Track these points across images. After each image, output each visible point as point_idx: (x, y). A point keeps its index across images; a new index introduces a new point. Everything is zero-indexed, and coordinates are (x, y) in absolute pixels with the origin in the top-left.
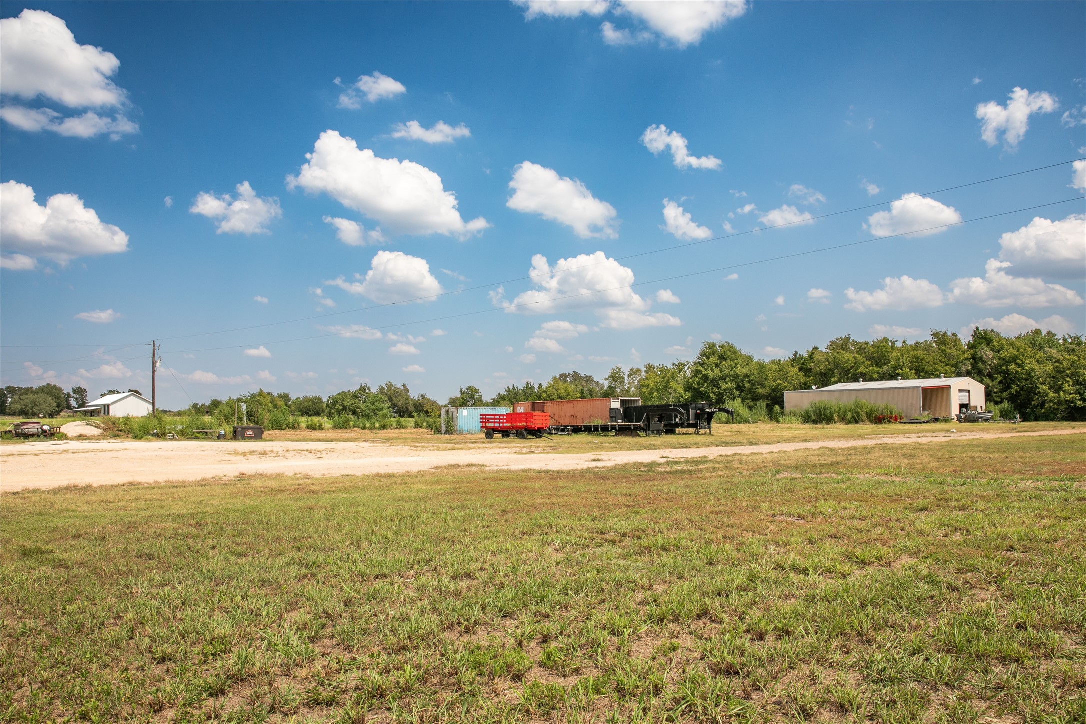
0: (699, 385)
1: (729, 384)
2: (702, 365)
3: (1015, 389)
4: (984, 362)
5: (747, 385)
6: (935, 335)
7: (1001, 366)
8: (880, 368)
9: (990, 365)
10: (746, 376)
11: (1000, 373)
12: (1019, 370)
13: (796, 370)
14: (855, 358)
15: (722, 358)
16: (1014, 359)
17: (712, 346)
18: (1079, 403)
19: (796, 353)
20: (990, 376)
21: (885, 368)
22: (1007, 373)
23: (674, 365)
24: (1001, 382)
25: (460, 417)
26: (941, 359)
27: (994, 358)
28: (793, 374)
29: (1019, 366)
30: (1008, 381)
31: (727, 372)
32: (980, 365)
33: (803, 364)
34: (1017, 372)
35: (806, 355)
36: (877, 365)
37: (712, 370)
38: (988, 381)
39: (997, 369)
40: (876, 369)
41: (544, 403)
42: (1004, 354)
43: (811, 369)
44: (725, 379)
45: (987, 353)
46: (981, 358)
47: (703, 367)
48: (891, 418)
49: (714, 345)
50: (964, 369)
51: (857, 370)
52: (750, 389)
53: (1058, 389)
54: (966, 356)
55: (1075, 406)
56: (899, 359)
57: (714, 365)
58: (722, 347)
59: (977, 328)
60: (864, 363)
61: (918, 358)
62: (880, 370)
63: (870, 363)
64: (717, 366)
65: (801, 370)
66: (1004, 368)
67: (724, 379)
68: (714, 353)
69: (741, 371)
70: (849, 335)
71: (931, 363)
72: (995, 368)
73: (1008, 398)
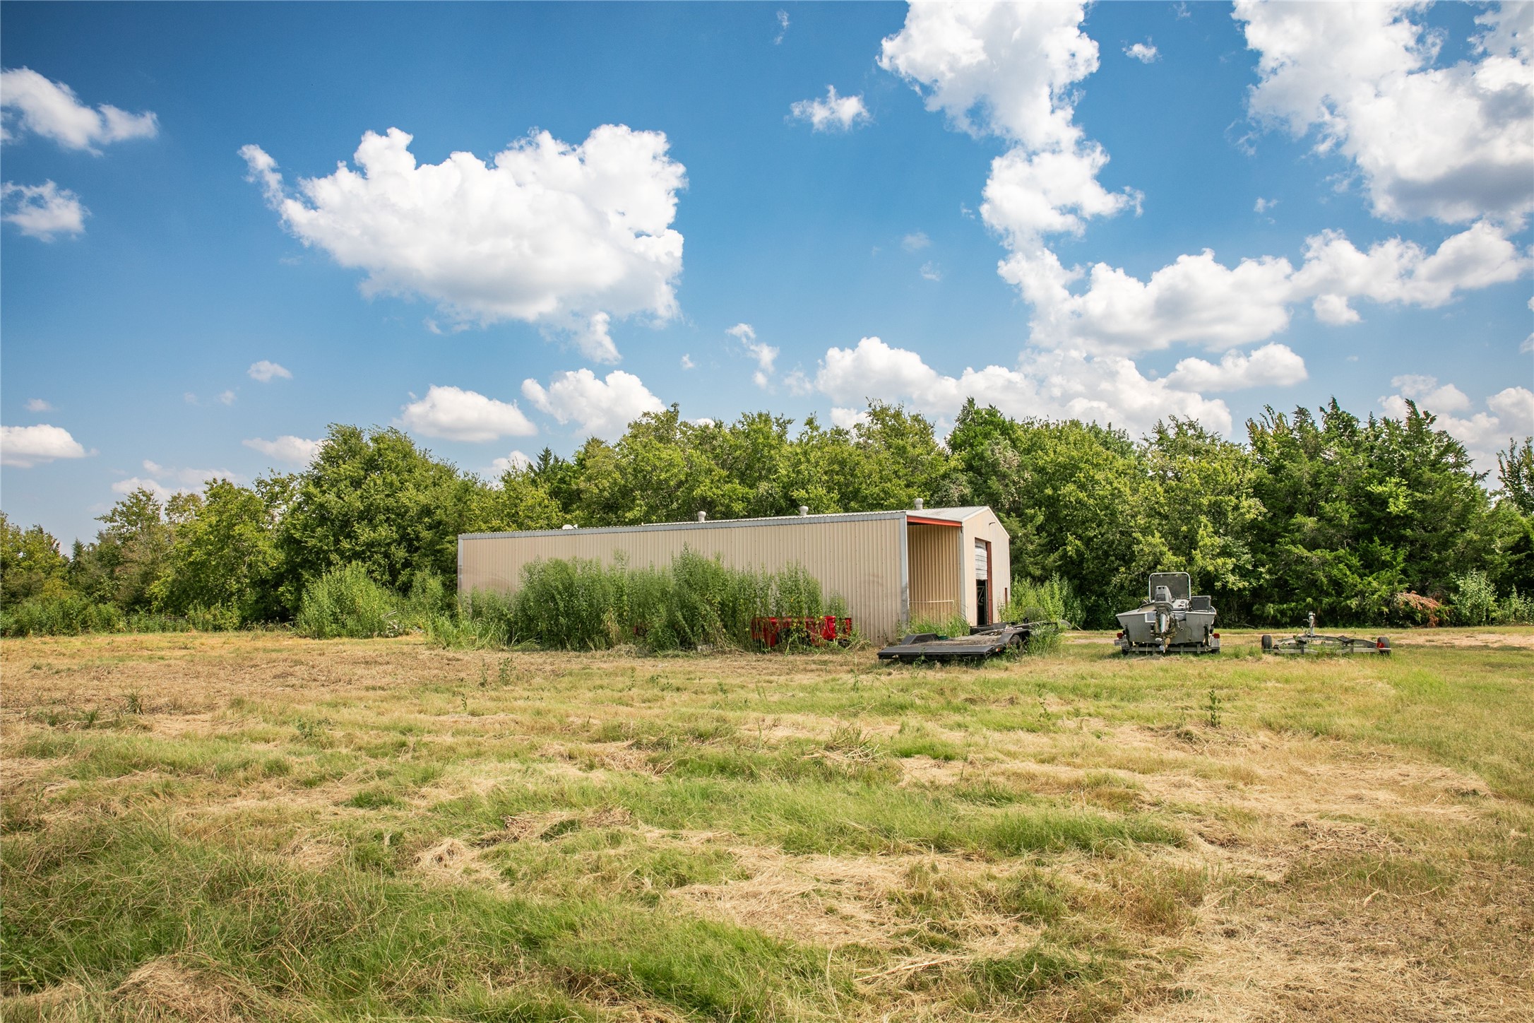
0: (305, 531)
2: (318, 481)
3: (1073, 545)
4: (1000, 476)
5: (426, 535)
6: (878, 415)
7: (1040, 486)
8: (751, 487)
9: (1014, 483)
10: (426, 511)
11: (1038, 504)
12: (1082, 495)
13: (542, 492)
14: (688, 459)
15: (371, 465)
16: (1067, 472)
17: (349, 437)
18: (1231, 578)
19: (547, 451)
21: (763, 487)
22: (1052, 504)
23: (261, 483)
24: (1040, 529)
26: (896, 467)
27: (1022, 467)
28: (530, 502)
29: (1082, 487)
30: (1058, 521)
31: (379, 499)
32: (994, 483)
33: (562, 480)
34: (1079, 501)
35: (571, 461)
36: (742, 482)
37: (341, 495)
38: (1014, 522)
39: (1032, 495)
40: (741, 490)
42: (1043, 459)
43: (579, 492)
44: (372, 518)
45: (1006, 456)
46: (994, 465)
47: (321, 487)
49: (355, 434)
50: (955, 493)
51: (691, 489)
52: (432, 543)
53: (1185, 544)
54: (953, 464)
55: (1224, 586)
56: (800, 462)
57: (347, 482)
58: (376, 440)
59: (972, 401)
60: (710, 471)
61: (842, 463)
62: (751, 493)
63: (725, 473)
64: (356, 483)
65: (555, 494)
66: (1049, 491)
67: (367, 516)
68: (353, 453)
69: (411, 498)
70: (674, 406)
71: (876, 477)
72: (1028, 492)
73: (1059, 569)
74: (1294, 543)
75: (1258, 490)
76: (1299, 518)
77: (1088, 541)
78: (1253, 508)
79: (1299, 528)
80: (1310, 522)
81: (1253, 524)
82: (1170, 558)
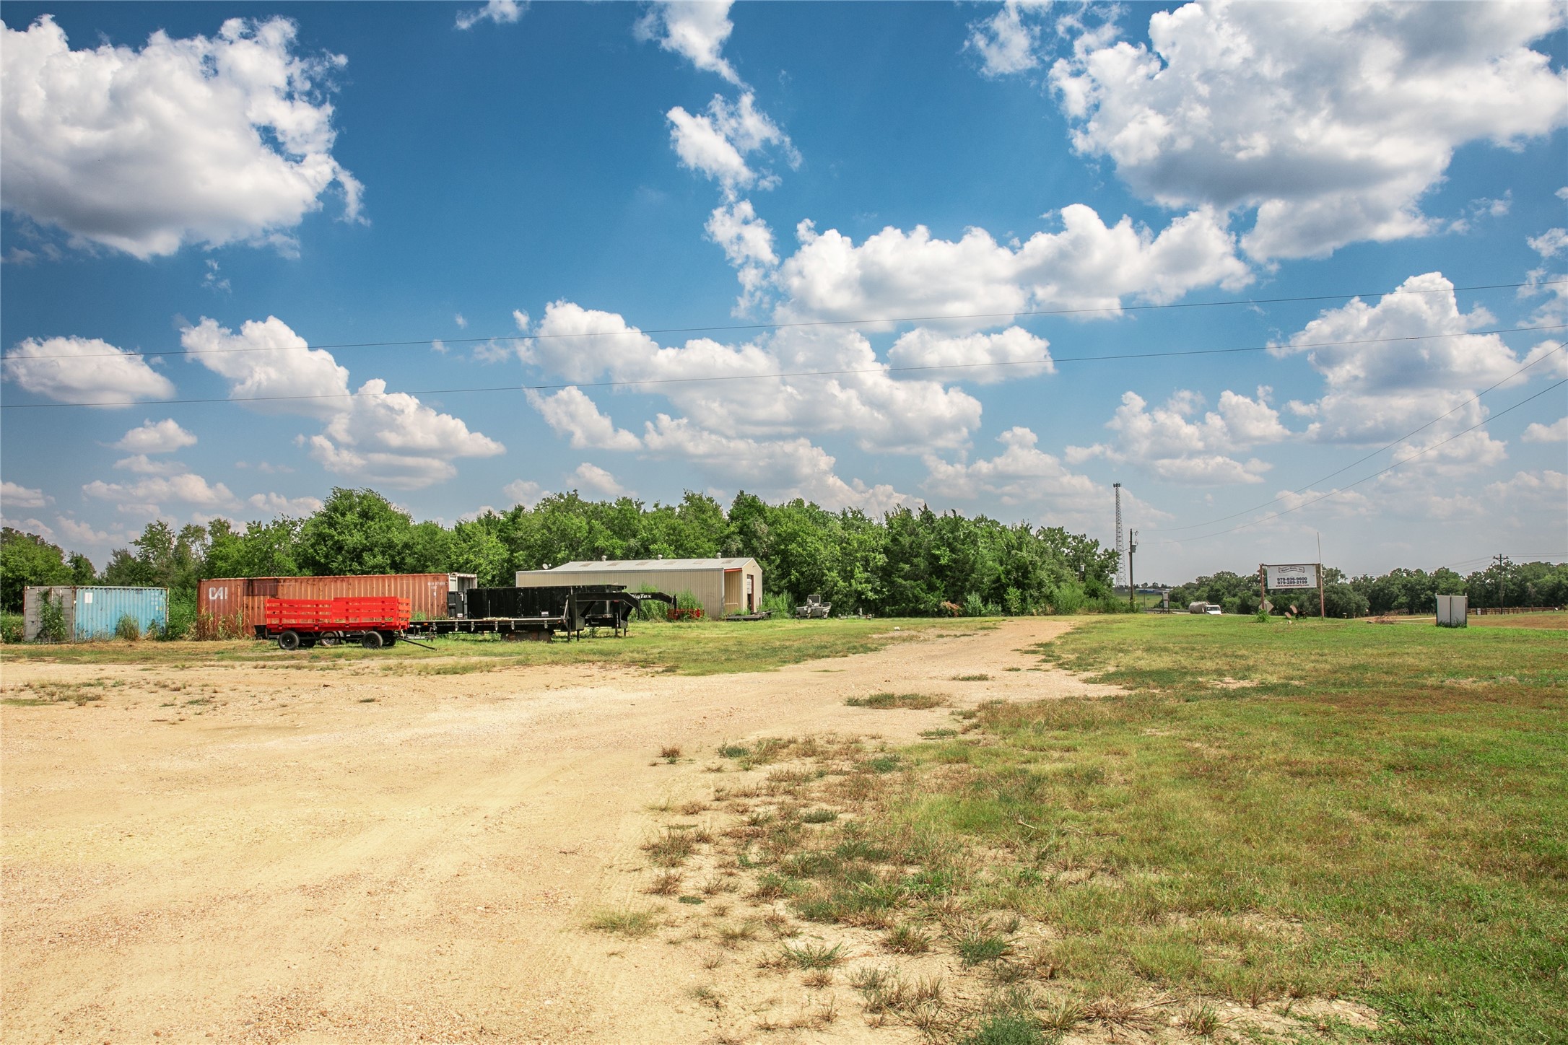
0: (326, 557)
1: (379, 558)
2: (332, 524)
3: (794, 575)
4: (759, 538)
6: (688, 499)
7: (778, 544)
8: (624, 540)
9: (765, 543)
10: (406, 546)
11: (777, 553)
12: (800, 550)
13: (493, 538)
15: (366, 515)
16: (792, 537)
17: (348, 495)
19: (488, 513)
20: (765, 557)
22: (785, 554)
23: (275, 523)
24: (777, 567)
25: (79, 607)
27: (769, 534)
28: (488, 544)
29: (800, 545)
30: (787, 563)
31: (376, 538)
32: (755, 543)
33: (504, 530)
34: (798, 553)
35: (505, 518)
36: (621, 539)
37: (351, 535)
38: (765, 563)
39: (774, 549)
40: (616, 541)
41: (278, 581)
42: (781, 530)
43: (518, 539)
44: (371, 550)
45: (761, 527)
46: (755, 532)
47: (336, 530)
48: (692, 612)
50: (734, 547)
51: (595, 542)
53: (848, 576)
54: (732, 529)
57: (353, 527)
58: (363, 498)
59: (742, 493)
60: (601, 532)
61: (674, 529)
62: (625, 545)
63: (609, 533)
64: (358, 527)
65: (500, 539)
66: (783, 547)
68: (351, 507)
69: (398, 538)
70: (575, 491)
71: (692, 537)
72: (771, 547)
73: (787, 588)
74: (899, 577)
75: (886, 551)
76: (902, 565)
77: (802, 574)
78: (881, 559)
79: (903, 569)
80: (907, 567)
81: (883, 568)
82: (841, 583)
